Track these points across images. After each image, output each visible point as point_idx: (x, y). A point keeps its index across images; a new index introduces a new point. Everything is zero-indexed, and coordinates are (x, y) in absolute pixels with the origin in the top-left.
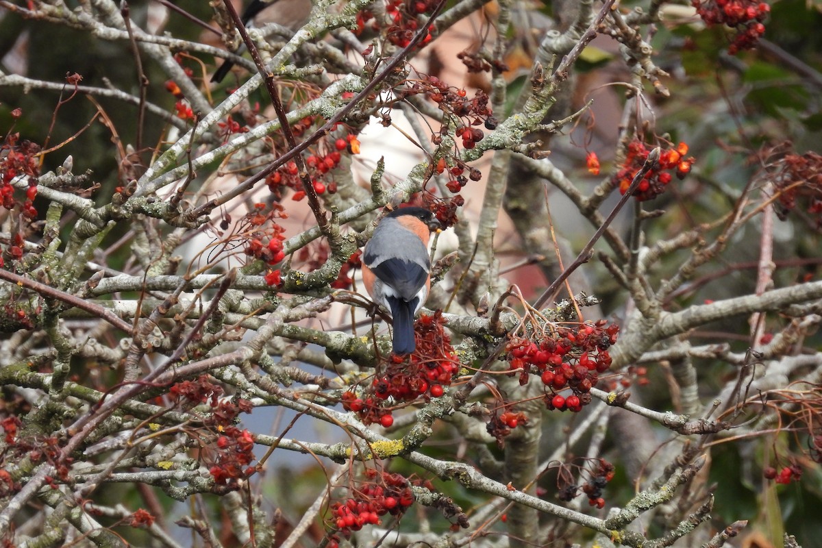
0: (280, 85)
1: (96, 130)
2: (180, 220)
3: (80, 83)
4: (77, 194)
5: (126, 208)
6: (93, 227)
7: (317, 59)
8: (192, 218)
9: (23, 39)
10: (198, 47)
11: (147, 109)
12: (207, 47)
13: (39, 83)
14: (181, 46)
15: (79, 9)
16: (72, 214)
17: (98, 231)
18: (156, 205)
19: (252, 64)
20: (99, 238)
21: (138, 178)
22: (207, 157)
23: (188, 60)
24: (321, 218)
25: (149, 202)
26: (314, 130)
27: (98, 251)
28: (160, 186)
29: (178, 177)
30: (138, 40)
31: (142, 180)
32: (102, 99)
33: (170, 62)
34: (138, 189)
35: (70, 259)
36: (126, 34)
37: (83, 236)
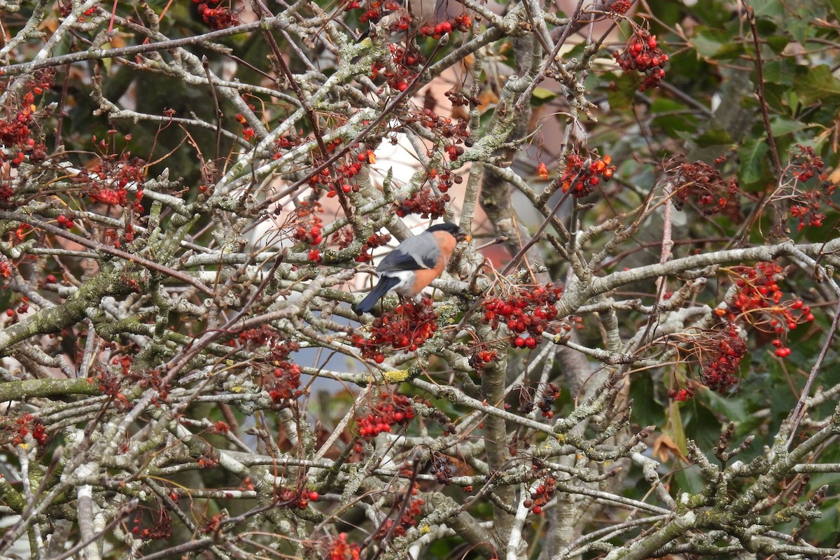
0: (318, 115)
1: (186, 150)
2: (246, 213)
3: (173, 116)
4: (172, 195)
5: (207, 205)
6: (184, 218)
7: (344, 97)
8: (254, 211)
9: (132, 86)
10: (259, 89)
11: (222, 134)
12: (265, 89)
13: (145, 116)
14: (246, 89)
15: (173, 62)
16: (168, 210)
17: (187, 222)
18: (229, 202)
19: (297, 101)
20: (188, 227)
21: (216, 182)
22: (265, 168)
23: (253, 99)
24: (348, 211)
25: (224, 200)
26: (342, 147)
27: (188, 236)
28: (232, 189)
29: (244, 183)
30: (216, 84)
31: (219, 184)
32: (190, 128)
33: (239, 100)
34: (216, 191)
35: (167, 242)
36: (207, 81)
37: (177, 225)
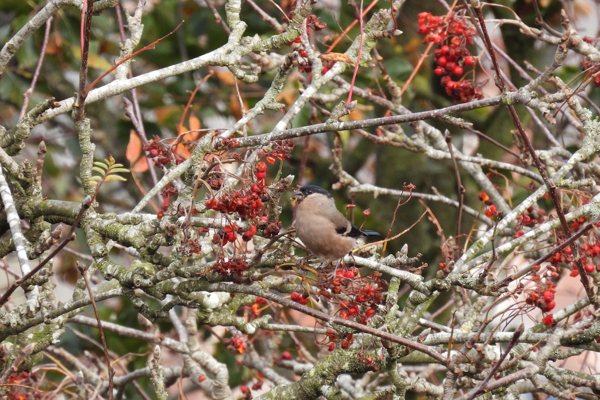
0: (562, 193)
1: (425, 227)
2: (486, 290)
3: (413, 191)
4: (411, 271)
5: (446, 282)
6: (423, 296)
7: (589, 175)
8: (494, 289)
9: (371, 160)
10: (502, 165)
11: (464, 210)
12: (508, 166)
13: (385, 190)
14: (490, 164)
15: (415, 136)
16: (408, 287)
17: (426, 299)
18: (469, 280)
19: (541, 178)
20: (427, 305)
21: (456, 259)
22: (506, 246)
23: (498, 176)
24: (590, 291)
25: (463, 277)
26: (585, 225)
27: (427, 314)
28: (473, 267)
29: (485, 260)
30: (458, 159)
31: (459, 262)
32: (430, 203)
33: (481, 176)
34: (456, 268)
35: (405, 320)
36: (449, 155)
37: (416, 303)
